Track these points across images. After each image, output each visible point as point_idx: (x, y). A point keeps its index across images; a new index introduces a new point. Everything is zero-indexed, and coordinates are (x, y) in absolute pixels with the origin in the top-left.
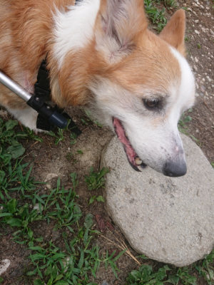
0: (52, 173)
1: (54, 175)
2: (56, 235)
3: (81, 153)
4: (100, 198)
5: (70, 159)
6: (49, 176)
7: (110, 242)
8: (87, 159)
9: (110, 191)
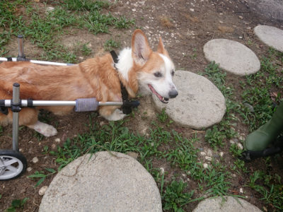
0: (144, 129)
1: (145, 129)
2: (168, 147)
3: (146, 113)
4: (171, 122)
5: (144, 119)
6: (144, 131)
7: (188, 134)
8: (150, 113)
9: (172, 116)
